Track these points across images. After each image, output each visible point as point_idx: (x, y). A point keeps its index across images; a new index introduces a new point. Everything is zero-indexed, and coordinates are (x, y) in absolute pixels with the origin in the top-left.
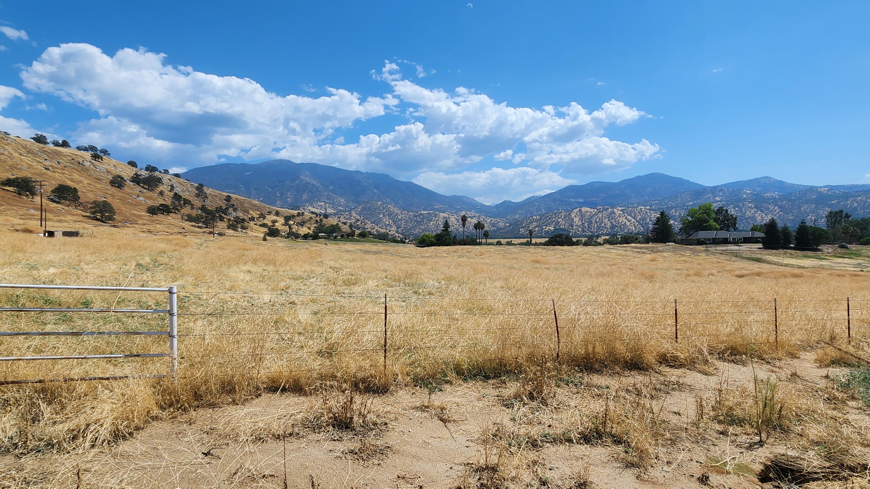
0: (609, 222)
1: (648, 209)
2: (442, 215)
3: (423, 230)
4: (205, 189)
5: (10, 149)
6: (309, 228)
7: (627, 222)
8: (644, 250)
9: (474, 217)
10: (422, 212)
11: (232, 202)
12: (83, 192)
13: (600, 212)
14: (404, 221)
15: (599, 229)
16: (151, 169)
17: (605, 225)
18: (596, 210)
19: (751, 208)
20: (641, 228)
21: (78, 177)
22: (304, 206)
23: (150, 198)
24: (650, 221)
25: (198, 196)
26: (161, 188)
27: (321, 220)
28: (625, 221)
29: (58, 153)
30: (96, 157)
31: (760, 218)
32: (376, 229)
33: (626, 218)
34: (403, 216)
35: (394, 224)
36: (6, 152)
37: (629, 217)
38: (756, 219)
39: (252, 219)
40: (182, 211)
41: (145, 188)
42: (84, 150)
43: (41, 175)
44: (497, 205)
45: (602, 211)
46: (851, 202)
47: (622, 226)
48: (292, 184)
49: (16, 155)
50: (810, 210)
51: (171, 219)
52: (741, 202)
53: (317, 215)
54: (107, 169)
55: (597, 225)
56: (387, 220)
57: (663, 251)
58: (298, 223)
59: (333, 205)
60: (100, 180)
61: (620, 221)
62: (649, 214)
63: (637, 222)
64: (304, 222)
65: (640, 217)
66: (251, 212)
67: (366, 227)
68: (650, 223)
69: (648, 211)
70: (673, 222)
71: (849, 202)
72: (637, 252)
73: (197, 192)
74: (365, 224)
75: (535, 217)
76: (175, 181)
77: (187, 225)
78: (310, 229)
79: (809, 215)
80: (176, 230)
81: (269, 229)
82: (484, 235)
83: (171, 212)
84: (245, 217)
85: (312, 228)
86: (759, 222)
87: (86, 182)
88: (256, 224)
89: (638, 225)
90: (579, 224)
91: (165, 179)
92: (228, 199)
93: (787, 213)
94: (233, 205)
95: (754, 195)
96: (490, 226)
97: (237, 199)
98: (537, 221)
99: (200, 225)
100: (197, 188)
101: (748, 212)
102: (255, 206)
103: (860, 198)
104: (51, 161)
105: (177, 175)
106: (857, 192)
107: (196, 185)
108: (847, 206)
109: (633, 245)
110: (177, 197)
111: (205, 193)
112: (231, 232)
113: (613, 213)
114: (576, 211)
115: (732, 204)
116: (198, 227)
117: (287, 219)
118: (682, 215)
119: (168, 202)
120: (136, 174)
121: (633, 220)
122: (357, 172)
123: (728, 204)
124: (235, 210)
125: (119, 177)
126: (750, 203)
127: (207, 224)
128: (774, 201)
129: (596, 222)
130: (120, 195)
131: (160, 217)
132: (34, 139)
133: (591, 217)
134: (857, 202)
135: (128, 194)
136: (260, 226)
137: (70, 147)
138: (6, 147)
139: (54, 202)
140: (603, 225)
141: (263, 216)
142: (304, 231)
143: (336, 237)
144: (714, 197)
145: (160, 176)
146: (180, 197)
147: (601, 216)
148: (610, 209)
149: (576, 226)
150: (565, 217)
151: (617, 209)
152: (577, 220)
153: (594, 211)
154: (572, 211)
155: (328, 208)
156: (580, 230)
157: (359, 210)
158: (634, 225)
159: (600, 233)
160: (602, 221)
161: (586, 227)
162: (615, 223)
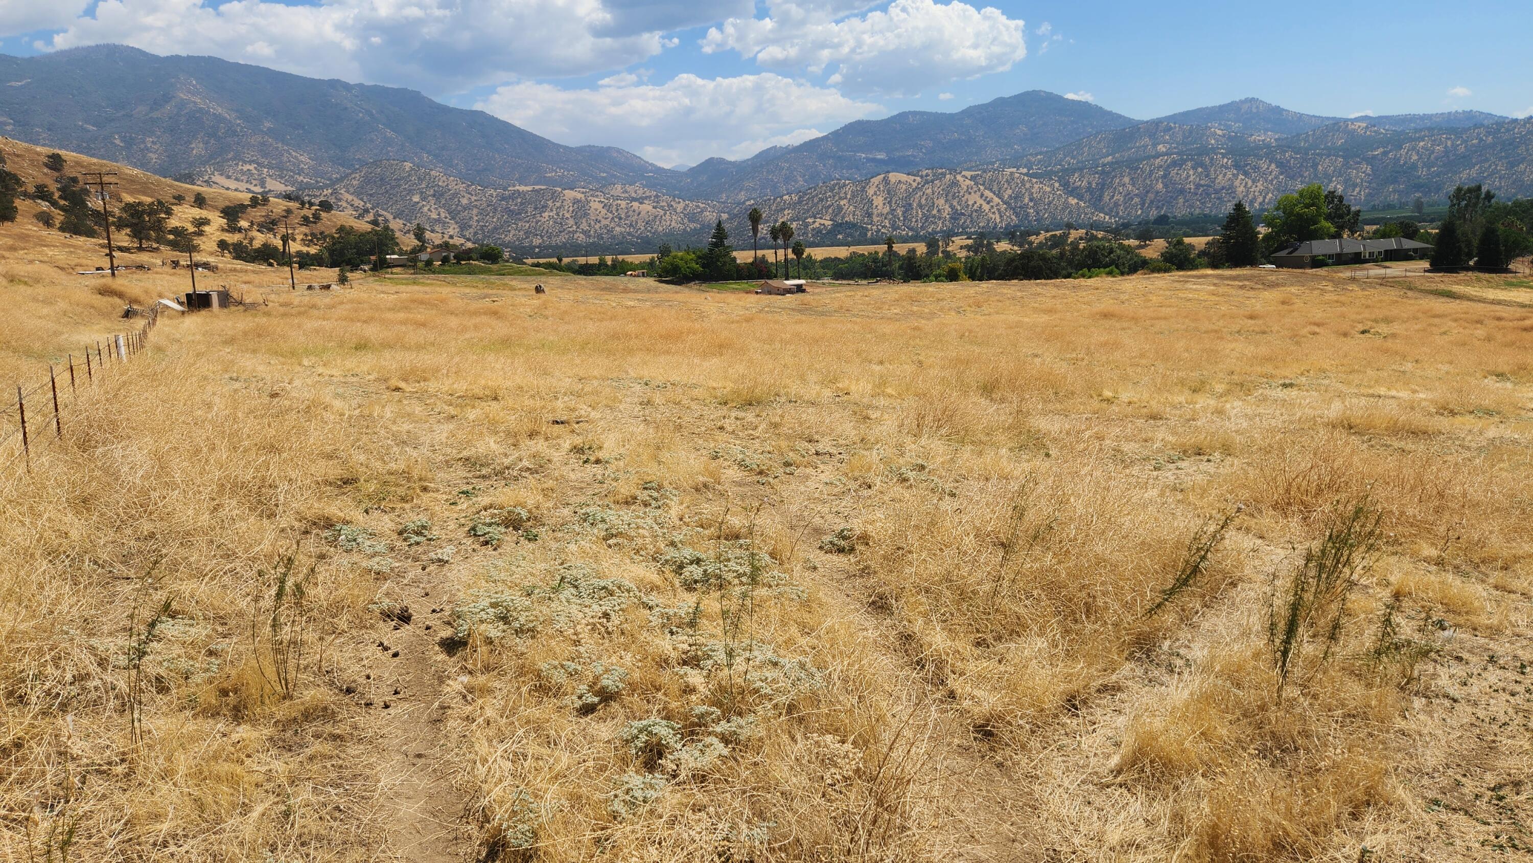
0: (947, 207)
1: (1024, 175)
2: (569, 194)
7: (984, 204)
9: (646, 198)
10: (521, 188)
13: (927, 182)
14: (475, 211)
15: (926, 220)
17: (939, 211)
18: (918, 179)
19: (1226, 168)
20: (1013, 217)
24: (1031, 200)
28: (980, 201)
31: (1242, 188)
33: (982, 195)
34: (473, 198)
35: (453, 218)
37: (988, 193)
38: (1234, 192)
45: (932, 181)
46: (1407, 153)
47: (974, 214)
48: (154, 115)
50: (1334, 171)
52: (1208, 155)
55: (923, 214)
61: (970, 203)
62: (1028, 186)
63: (1005, 203)
65: (1009, 192)
68: (1031, 204)
69: (1026, 178)
70: (1076, 201)
71: (1403, 152)
75: (786, 197)
79: (1331, 181)
86: (1241, 197)
89: (1006, 210)
90: (885, 211)
93: (1292, 178)
95: (1230, 138)
96: (686, 221)
101: (1220, 177)
103: (1422, 144)
106: (1416, 130)
108: (1399, 159)
113: (955, 184)
114: (876, 180)
115: (1192, 160)
118: (1094, 185)
121: (996, 200)
123: (1182, 159)
126: (1224, 156)
128: (1269, 152)
129: (920, 206)
133: (909, 195)
134: (1418, 153)
140: (935, 212)
144: (1155, 145)
147: (929, 191)
148: (948, 176)
149: (878, 215)
150: (853, 196)
151: (964, 176)
152: (878, 201)
153: (914, 181)
154: (867, 181)
155: (268, 179)
156: (887, 225)
157: (355, 182)
158: (998, 210)
159: (930, 230)
160: (933, 203)
161: (899, 219)
162: (959, 208)
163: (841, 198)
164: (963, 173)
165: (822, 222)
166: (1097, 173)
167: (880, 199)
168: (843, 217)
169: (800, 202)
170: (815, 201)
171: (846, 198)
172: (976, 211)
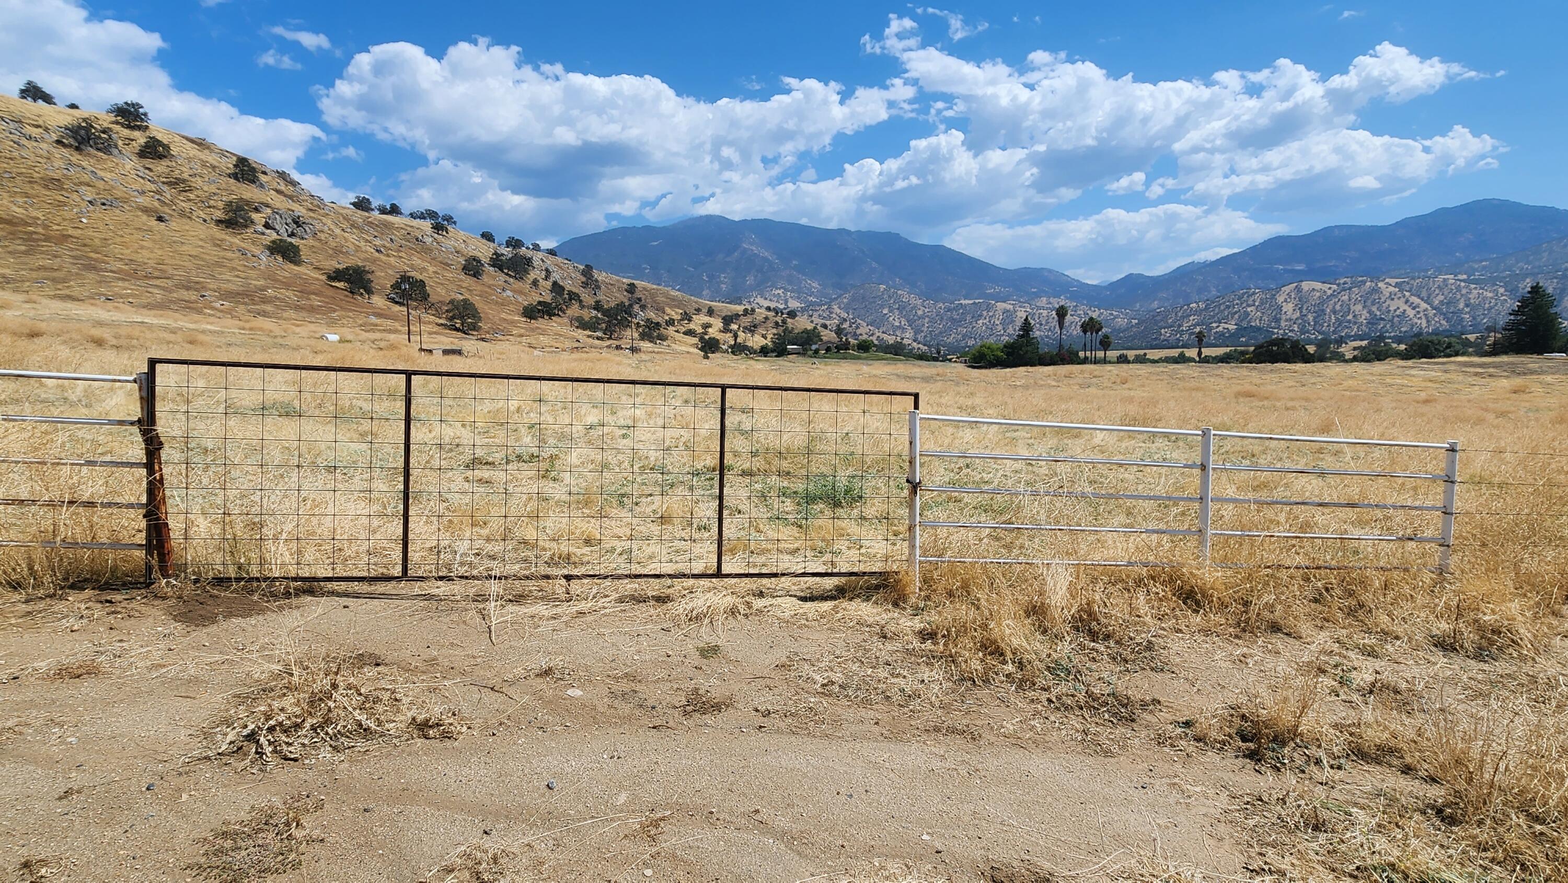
0: (1365, 312)
3: (964, 336)
4: (596, 274)
5: (329, 222)
6: (764, 337)
7: (1409, 310)
8: (1491, 370)
10: (963, 302)
11: (638, 295)
12: (431, 286)
13: (1344, 290)
14: (927, 320)
15: (1340, 325)
16: (514, 243)
17: (1355, 317)
18: (1335, 287)
20: (1444, 322)
21: (419, 262)
22: (750, 297)
23: (521, 292)
24: (1467, 306)
25: (585, 285)
26: (532, 275)
27: (784, 322)
28: (1404, 307)
29: (388, 226)
30: (438, 228)
32: (877, 335)
34: (926, 310)
35: (910, 325)
36: (326, 228)
37: (1414, 299)
39: (671, 322)
40: (569, 312)
41: (510, 276)
42: (420, 218)
43: (374, 261)
44: (1111, 284)
45: (1350, 289)
47: (1396, 319)
48: (728, 259)
49: (338, 231)
51: (556, 325)
53: (777, 313)
54: (455, 248)
55: (1337, 318)
56: (896, 320)
57: (1542, 372)
58: (745, 328)
59: (799, 293)
60: (449, 265)
62: (1464, 291)
63: (1435, 309)
64: (755, 326)
65: (1441, 298)
66: (668, 310)
67: (858, 332)
68: (1467, 310)
69: (1463, 284)
72: (1476, 374)
73: (584, 279)
74: (857, 328)
75: (1194, 305)
76: (550, 261)
77: (581, 334)
78: (766, 338)
80: (568, 344)
81: (702, 339)
82: (1101, 343)
83: (554, 315)
84: (659, 320)
85: (769, 337)
87: (431, 269)
88: (677, 331)
89: (1435, 315)
90: (1294, 317)
91: (537, 257)
92: (631, 288)
94: (640, 299)
97: (645, 289)
98: (1197, 312)
99: (599, 334)
100: (584, 273)
102: (673, 299)
104: (382, 239)
105: (552, 252)
107: (582, 267)
109: (1460, 359)
110: (557, 288)
111: (597, 281)
112: (646, 345)
113: (1376, 290)
114: (1287, 289)
116: (598, 338)
117: (728, 320)
119: (548, 298)
120: (496, 253)
121: (1424, 305)
122: (841, 232)
124: (643, 307)
125: (475, 259)
127: (609, 333)
130: (479, 288)
131: (541, 323)
132: (354, 204)
133: (1323, 302)
135: (489, 287)
136: (685, 333)
137: (401, 214)
138: (324, 220)
139: (397, 303)
140: (1350, 317)
141: (687, 317)
142: (756, 341)
143: (816, 351)
145: (529, 254)
146: (563, 289)
147: (1346, 298)
148: (1368, 284)
149: (1287, 320)
150: (1262, 303)
151: (1387, 283)
152: (1288, 308)
153: (1330, 288)
154: (1278, 289)
155: (790, 300)
156: (1296, 329)
157: (845, 300)
158: (1425, 315)
159: (1343, 334)
160: (1349, 309)
161: (1309, 324)
162: (1378, 313)
163: (1249, 306)
164: (1387, 280)
165: (1226, 326)
166: (1556, 278)
167: (1291, 306)
168: (1249, 322)
169: (1206, 308)
170: (1222, 307)
171: (1254, 305)
172: (1398, 316)
